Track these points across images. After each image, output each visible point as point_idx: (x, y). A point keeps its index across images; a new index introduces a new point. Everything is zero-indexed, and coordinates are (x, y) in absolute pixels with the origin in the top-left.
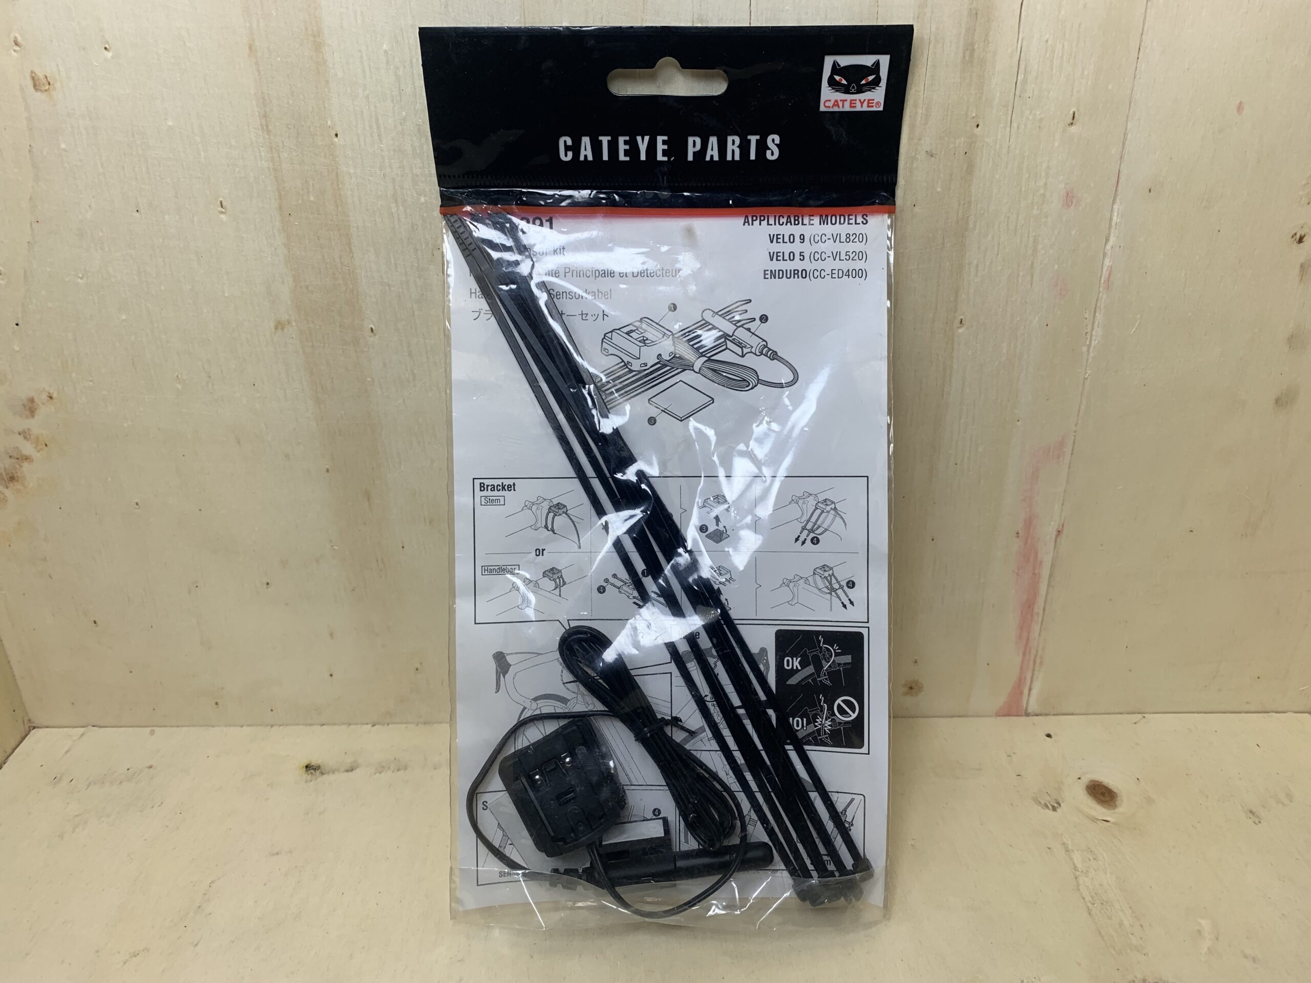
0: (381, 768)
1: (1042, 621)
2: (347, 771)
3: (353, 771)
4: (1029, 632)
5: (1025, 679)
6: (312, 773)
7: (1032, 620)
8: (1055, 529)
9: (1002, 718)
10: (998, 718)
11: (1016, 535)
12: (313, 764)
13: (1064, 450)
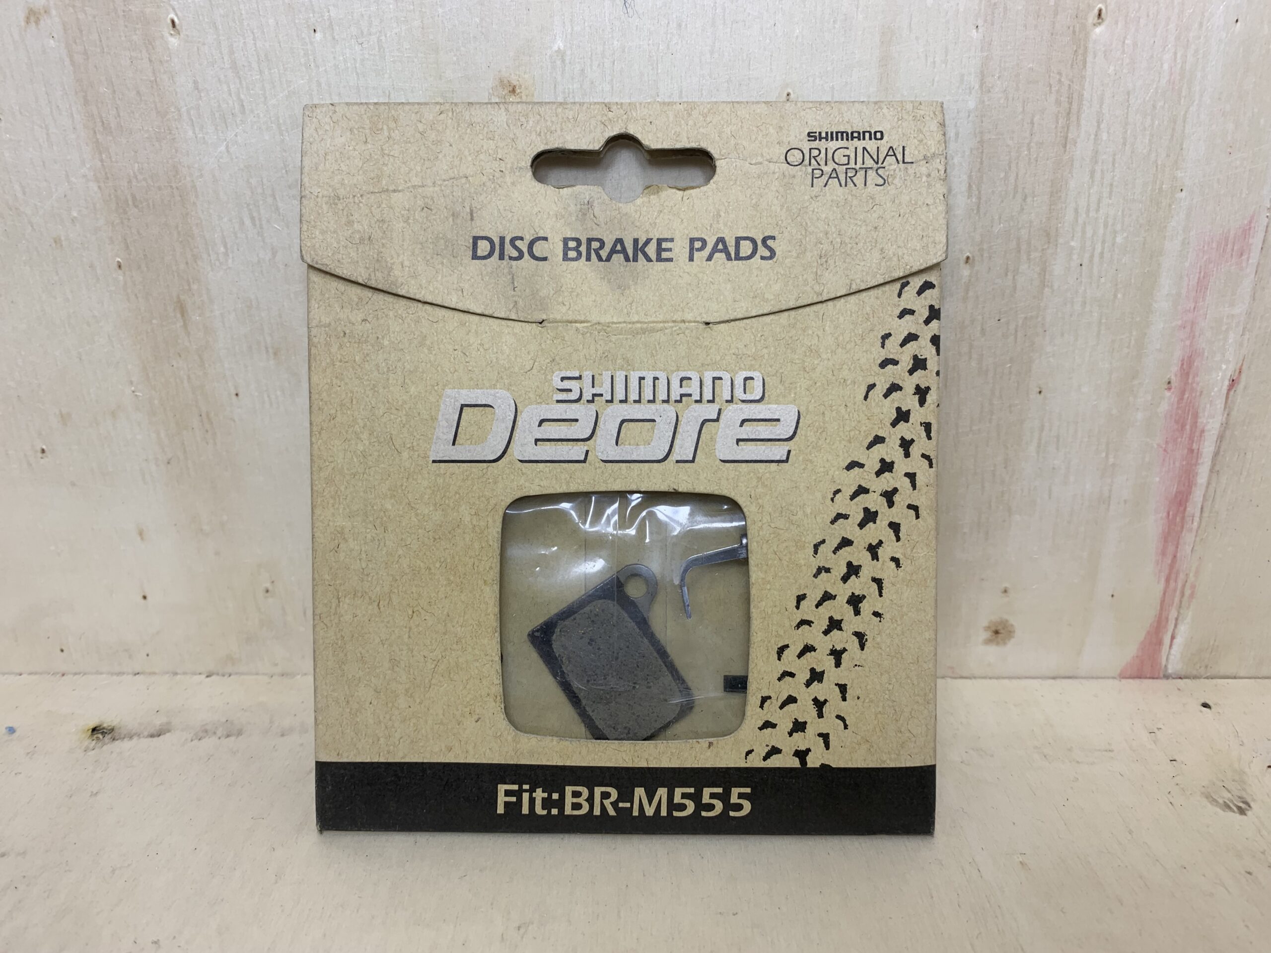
0: (203, 733)
1: (1199, 527)
2: (152, 736)
3: (161, 737)
4: (1177, 547)
5: (1167, 619)
6: (98, 738)
7: (1182, 527)
8: (1228, 377)
9: (1131, 681)
10: (1124, 681)
11: (1166, 386)
12: (105, 725)
13: (1251, 241)
